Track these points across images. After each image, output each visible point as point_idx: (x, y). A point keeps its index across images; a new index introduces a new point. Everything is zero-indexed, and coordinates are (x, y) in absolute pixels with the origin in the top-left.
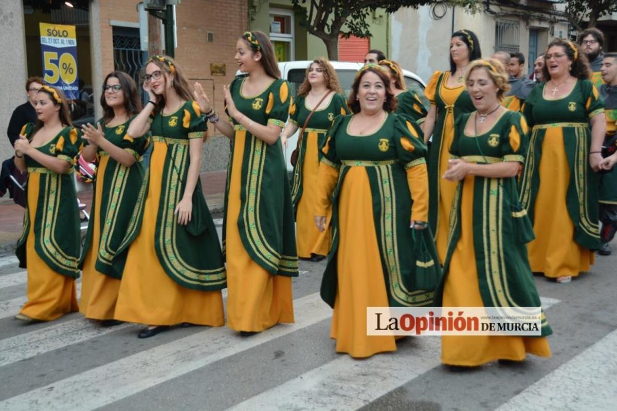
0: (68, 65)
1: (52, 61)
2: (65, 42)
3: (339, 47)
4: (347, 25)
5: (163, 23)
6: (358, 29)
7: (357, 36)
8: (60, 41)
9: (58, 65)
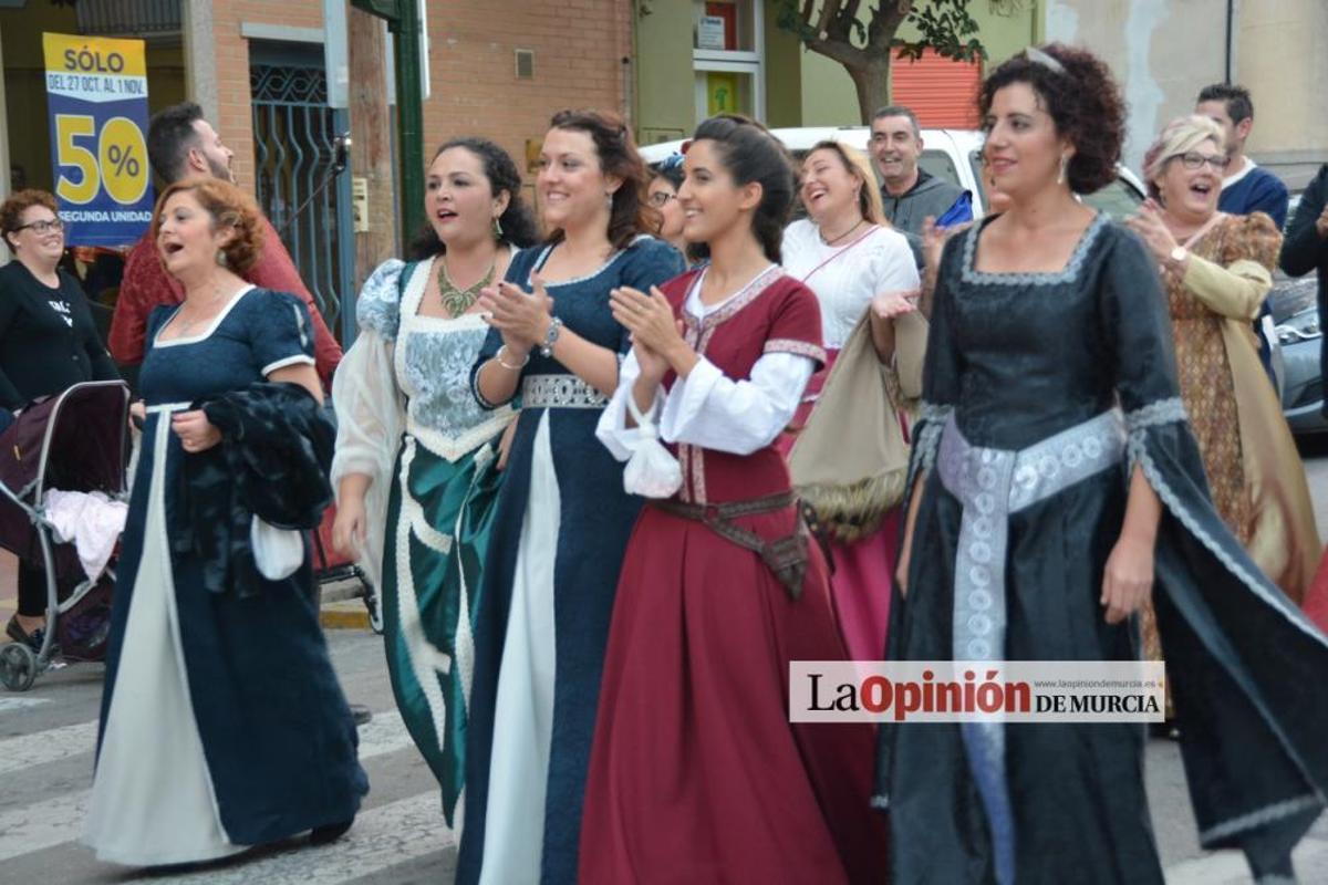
0: (123, 150)
1: (79, 141)
2: (116, 86)
3: (891, 84)
4: (916, 23)
5: (390, 30)
6: (947, 34)
7: (945, 54)
8: (101, 85)
9: (95, 150)
